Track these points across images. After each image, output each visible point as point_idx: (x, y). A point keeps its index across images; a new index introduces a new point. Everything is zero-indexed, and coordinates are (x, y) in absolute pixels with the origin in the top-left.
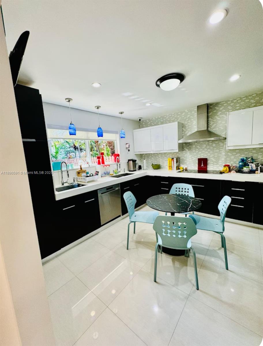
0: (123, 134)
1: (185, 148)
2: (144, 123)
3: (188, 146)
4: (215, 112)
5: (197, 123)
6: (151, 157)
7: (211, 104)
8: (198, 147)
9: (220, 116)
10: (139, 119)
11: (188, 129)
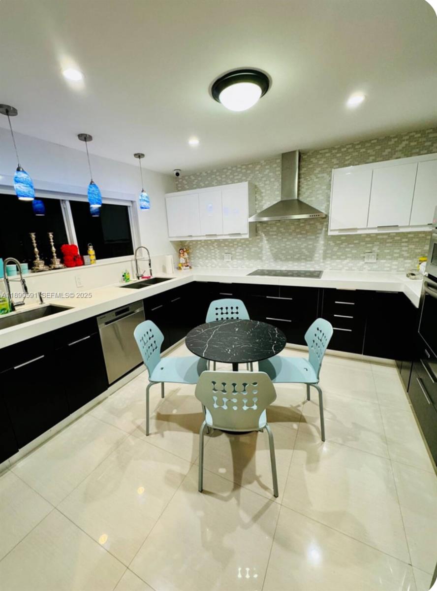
0: (146, 201)
1: (260, 232)
2: (185, 182)
3: (265, 228)
4: (311, 168)
5: (280, 187)
6: (200, 247)
7: (305, 154)
8: (281, 229)
9: (319, 176)
10: (175, 172)
11: (265, 196)
